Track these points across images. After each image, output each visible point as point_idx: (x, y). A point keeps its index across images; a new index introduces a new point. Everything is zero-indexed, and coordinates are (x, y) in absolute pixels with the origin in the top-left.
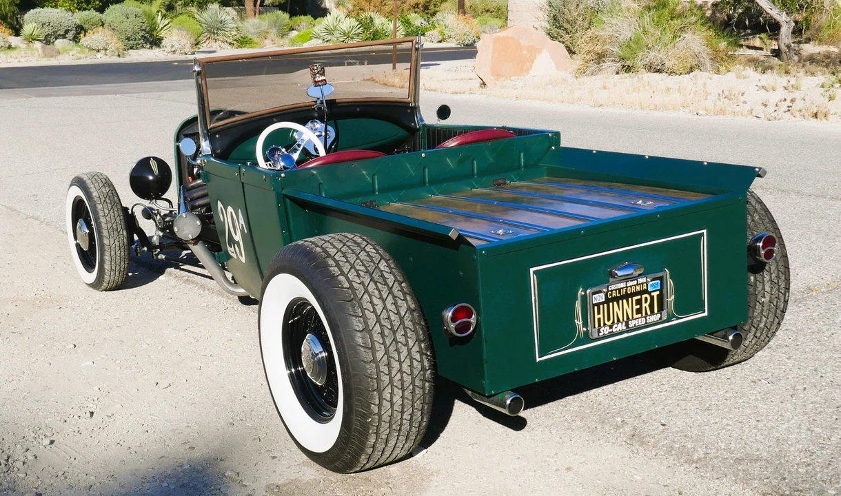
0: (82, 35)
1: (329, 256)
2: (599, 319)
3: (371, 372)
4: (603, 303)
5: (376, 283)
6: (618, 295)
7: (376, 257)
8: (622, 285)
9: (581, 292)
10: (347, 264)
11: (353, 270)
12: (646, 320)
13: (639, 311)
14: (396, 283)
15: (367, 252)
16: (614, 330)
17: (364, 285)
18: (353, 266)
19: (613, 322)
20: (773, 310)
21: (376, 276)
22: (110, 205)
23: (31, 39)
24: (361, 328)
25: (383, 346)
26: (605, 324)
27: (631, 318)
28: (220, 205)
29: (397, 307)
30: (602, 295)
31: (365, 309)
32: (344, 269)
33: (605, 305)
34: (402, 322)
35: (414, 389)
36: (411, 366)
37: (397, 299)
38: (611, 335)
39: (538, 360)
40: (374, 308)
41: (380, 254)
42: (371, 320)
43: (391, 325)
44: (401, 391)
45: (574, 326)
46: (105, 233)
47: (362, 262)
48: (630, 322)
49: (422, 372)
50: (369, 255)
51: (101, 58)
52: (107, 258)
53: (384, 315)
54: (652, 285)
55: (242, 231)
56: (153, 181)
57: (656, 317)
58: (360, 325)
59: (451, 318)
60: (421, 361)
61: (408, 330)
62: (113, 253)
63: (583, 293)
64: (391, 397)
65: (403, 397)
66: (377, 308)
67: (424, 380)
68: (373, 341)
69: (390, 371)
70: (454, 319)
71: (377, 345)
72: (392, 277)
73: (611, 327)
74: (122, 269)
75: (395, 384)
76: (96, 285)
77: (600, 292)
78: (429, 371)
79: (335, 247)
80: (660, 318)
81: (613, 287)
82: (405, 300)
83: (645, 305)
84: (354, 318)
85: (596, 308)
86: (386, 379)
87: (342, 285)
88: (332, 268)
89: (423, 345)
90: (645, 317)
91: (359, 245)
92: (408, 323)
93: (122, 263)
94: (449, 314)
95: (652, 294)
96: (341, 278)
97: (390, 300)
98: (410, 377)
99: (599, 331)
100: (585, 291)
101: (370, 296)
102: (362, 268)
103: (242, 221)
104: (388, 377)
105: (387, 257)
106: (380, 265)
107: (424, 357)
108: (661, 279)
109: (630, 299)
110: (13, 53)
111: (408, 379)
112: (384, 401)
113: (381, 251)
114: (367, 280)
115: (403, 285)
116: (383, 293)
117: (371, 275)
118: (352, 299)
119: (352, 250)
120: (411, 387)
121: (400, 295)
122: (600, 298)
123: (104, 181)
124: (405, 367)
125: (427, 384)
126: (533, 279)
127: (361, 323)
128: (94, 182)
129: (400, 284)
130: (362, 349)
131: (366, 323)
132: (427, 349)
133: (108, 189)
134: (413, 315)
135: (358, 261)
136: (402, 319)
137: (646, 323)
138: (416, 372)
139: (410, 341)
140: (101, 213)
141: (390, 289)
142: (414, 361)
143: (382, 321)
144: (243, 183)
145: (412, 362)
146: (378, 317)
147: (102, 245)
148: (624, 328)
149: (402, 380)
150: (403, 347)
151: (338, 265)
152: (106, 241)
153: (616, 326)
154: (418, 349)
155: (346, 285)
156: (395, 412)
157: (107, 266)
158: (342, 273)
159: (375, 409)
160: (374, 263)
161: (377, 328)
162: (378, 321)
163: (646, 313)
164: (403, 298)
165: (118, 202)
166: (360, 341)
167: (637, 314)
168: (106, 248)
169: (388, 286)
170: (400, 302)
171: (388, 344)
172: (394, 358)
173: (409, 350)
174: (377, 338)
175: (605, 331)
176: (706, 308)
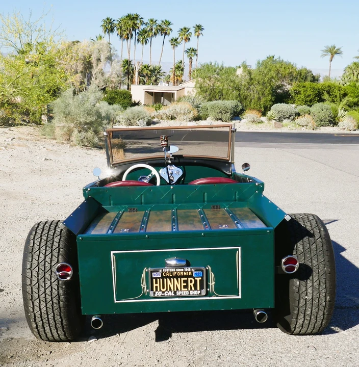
4: (159, 278)
5: (46, 247)
6: (170, 275)
7: (57, 234)
8: (173, 270)
9: (145, 270)
12: (189, 293)
13: (186, 287)
14: (58, 248)
15: (56, 231)
16: (165, 294)
17: (40, 247)
18: (41, 237)
19: (167, 290)
21: (49, 243)
23: (271, 119)
27: (180, 290)
29: (51, 261)
30: (159, 273)
33: (161, 280)
36: (51, 292)
38: (163, 297)
39: (115, 302)
43: (45, 269)
44: (45, 303)
45: (141, 287)
48: (178, 292)
49: (58, 296)
50: (54, 233)
51: (304, 130)
53: (42, 263)
54: (196, 274)
57: (198, 292)
59: (57, 270)
60: (58, 290)
61: (53, 273)
63: (147, 270)
64: (39, 305)
65: (46, 307)
66: (40, 259)
67: (59, 300)
68: (32, 275)
69: (39, 292)
70: (59, 271)
73: (164, 292)
75: (41, 299)
77: (157, 271)
78: (63, 296)
80: (200, 294)
81: (168, 270)
82: (58, 257)
83: (191, 284)
85: (154, 280)
90: (189, 291)
95: (196, 279)
98: (50, 297)
99: (154, 293)
102: (45, 238)
104: (37, 295)
105: (64, 235)
106: (55, 238)
107: (60, 288)
109: (179, 279)
111: (49, 298)
112: (35, 306)
113: (63, 231)
114: (43, 244)
116: (47, 252)
117: (47, 242)
118: (30, 253)
120: (51, 302)
122: (158, 275)
124: (48, 291)
125: (61, 303)
127: (29, 265)
129: (60, 249)
132: (63, 285)
136: (52, 267)
137: (189, 294)
138: (54, 295)
139: (52, 279)
141: (53, 251)
142: (53, 289)
143: (40, 266)
146: (39, 263)
148: (173, 295)
149: (45, 298)
150: (48, 281)
153: (168, 292)
154: (57, 284)
155: (31, 245)
156: (43, 313)
159: (31, 309)
160: (53, 237)
161: (37, 269)
162: (38, 266)
163: (191, 289)
167: (184, 288)
169: (52, 249)
170: (54, 258)
171: (40, 278)
172: (42, 286)
173: (51, 283)
174: (35, 274)
175: (159, 294)
176: (240, 294)
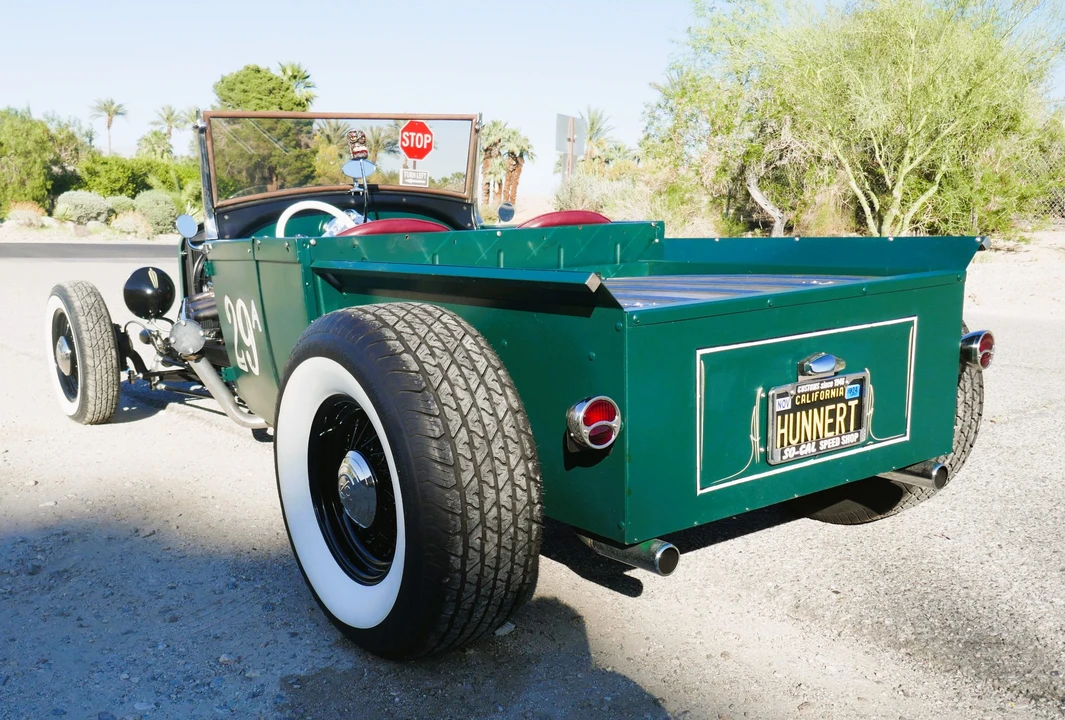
0: (113, 217)
1: (386, 325)
2: (782, 435)
3: (453, 504)
4: (788, 412)
5: (459, 367)
6: (808, 402)
7: (459, 332)
8: (815, 387)
9: (760, 392)
10: (415, 338)
11: (423, 346)
12: (841, 441)
13: (832, 427)
14: (490, 369)
15: (445, 324)
16: (801, 452)
17: (441, 369)
18: (423, 341)
19: (799, 442)
20: (962, 443)
21: (459, 356)
22: (95, 318)
23: (64, 219)
24: (437, 433)
25: (471, 464)
26: (789, 444)
27: (821, 436)
28: (227, 301)
29: (493, 405)
30: (788, 399)
31: (445, 404)
32: (410, 344)
33: (792, 415)
34: (500, 429)
35: (515, 532)
36: (513, 497)
37: (492, 392)
38: (798, 459)
39: (699, 492)
40: (458, 404)
41: (463, 328)
42: (454, 422)
43: (485, 431)
44: (496, 536)
45: (749, 443)
46: (88, 351)
47: (437, 335)
48: (821, 443)
49: (528, 508)
50: (446, 328)
51: (130, 240)
52: (91, 382)
53: (473, 416)
54: (850, 391)
55: (256, 331)
56: (152, 296)
57: (853, 438)
58: (437, 429)
59: (584, 419)
60: (528, 491)
61: (509, 441)
62: (98, 377)
63: (763, 395)
64: (482, 545)
65: (499, 546)
66: (462, 403)
67: (531, 520)
68: (456, 455)
69: (482, 503)
70: (587, 421)
71: (462, 461)
72: (484, 360)
73: (797, 448)
74: (110, 397)
75: (488, 524)
76: (79, 416)
77: (786, 394)
78: (538, 507)
79: (394, 314)
80: (858, 440)
81: (802, 389)
82: (504, 394)
83: (840, 419)
84: (427, 418)
85: (779, 417)
86: (475, 515)
87: (408, 367)
88: (392, 342)
89: (530, 465)
90: (840, 437)
91: (430, 314)
92: (509, 430)
93: (110, 390)
94: (579, 414)
95: (850, 403)
96: (406, 357)
97: (481, 393)
98: (510, 514)
99: (783, 454)
100: (767, 391)
101: (452, 386)
102: (439, 344)
103: (256, 317)
104: (477, 512)
105: (475, 332)
106: (464, 342)
107: (532, 483)
108: (862, 382)
109: (822, 409)
110: (44, 231)
111: (507, 517)
112: (471, 551)
113: (464, 324)
114: (446, 361)
115: (501, 372)
116: (471, 382)
117: (452, 355)
118: (424, 389)
119: (421, 320)
120: (512, 530)
121: (497, 386)
122: (785, 404)
123: (89, 290)
124: (504, 498)
125: (535, 526)
126: (700, 367)
127: (438, 426)
128: (77, 289)
129: (496, 370)
130: (439, 467)
131: (446, 427)
132: (536, 470)
133: (93, 299)
134: (516, 419)
135: (431, 334)
136: (500, 422)
137: (841, 444)
138: (519, 506)
139: (512, 457)
140: (84, 327)
141: (482, 377)
142: (518, 489)
143: (470, 424)
144: (257, 261)
145: (514, 491)
146: (464, 417)
147: (85, 367)
148: (813, 450)
149: (499, 518)
150: (502, 467)
151: (400, 338)
152: (89, 362)
153: (803, 446)
154: (523, 471)
155: (414, 367)
156: (486, 568)
157: (91, 393)
158: (408, 350)
159: (457, 563)
160: (456, 339)
161: (463, 435)
162: (465, 424)
163: (840, 432)
164: (501, 392)
165: (105, 314)
166: (436, 454)
167: (829, 431)
168: (90, 370)
169: (478, 372)
170: (496, 397)
171: (479, 460)
172: (488, 484)
173: (511, 471)
174: (463, 450)
175: (790, 453)
176: (908, 430)
